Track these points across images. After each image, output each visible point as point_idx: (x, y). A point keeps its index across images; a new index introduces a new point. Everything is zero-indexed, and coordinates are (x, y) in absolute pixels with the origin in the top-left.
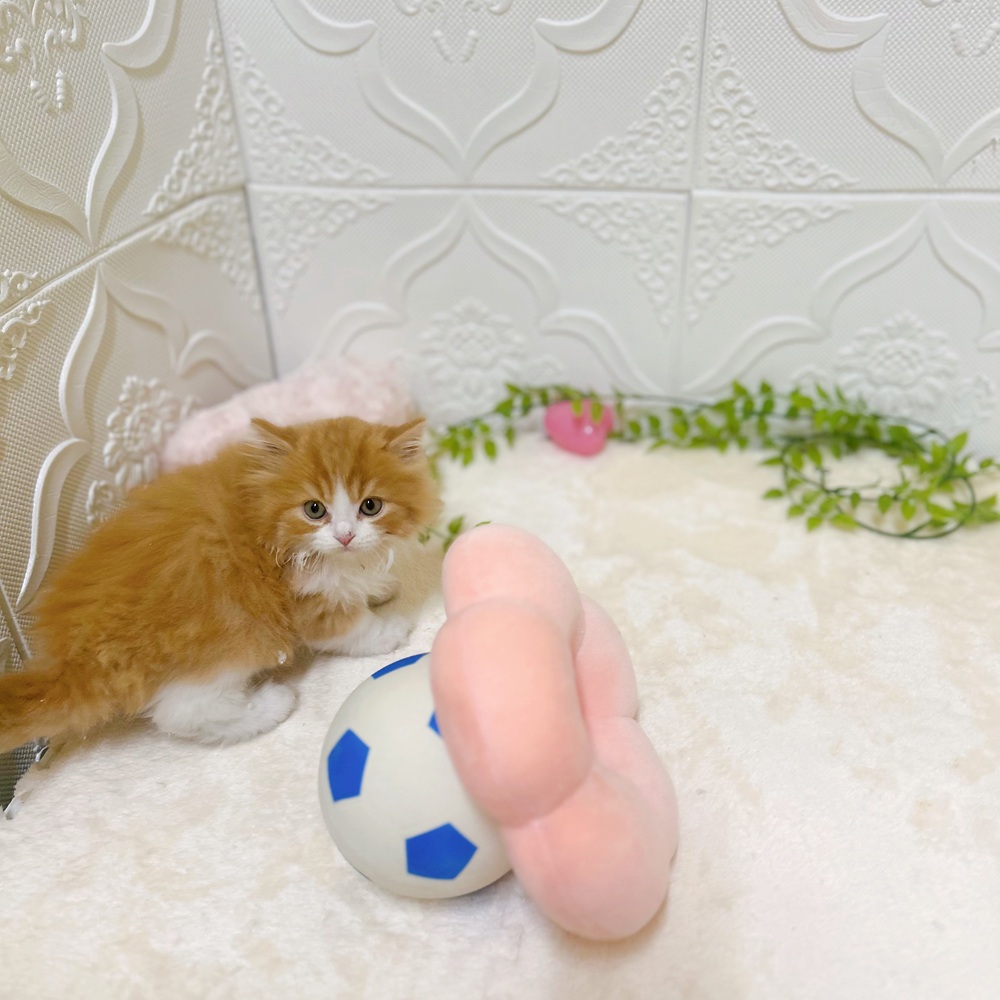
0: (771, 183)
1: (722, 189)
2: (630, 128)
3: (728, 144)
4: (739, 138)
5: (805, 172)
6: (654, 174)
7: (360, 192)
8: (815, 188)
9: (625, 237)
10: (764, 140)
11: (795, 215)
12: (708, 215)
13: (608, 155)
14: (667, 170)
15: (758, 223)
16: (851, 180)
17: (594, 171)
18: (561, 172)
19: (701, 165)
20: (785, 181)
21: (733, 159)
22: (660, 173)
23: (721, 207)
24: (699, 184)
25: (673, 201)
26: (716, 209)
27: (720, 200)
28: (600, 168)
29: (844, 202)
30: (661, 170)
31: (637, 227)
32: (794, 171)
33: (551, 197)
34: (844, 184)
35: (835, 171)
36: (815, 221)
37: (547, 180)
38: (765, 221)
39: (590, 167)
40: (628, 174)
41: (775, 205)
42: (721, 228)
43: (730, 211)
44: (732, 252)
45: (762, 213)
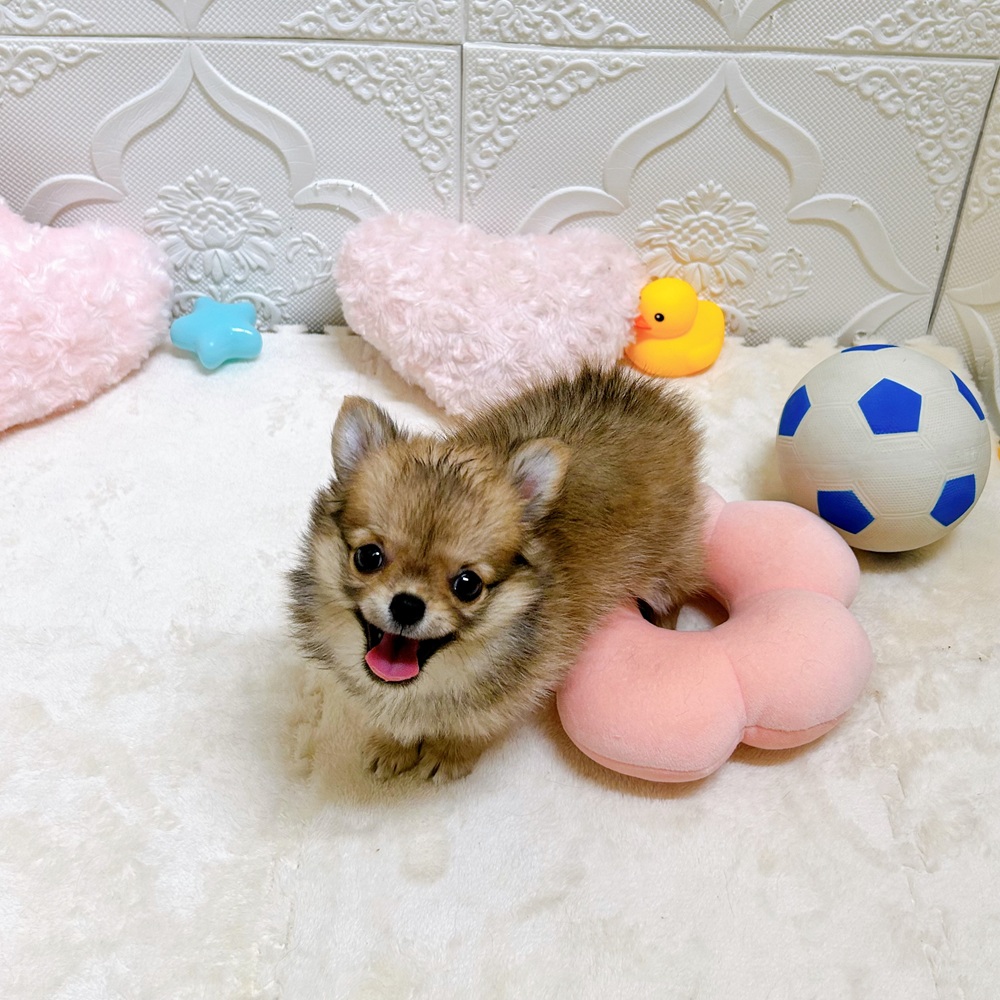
1: (496, 41)
5: (588, 24)
6: (418, 24)
7: (55, 41)
8: (600, 43)
9: (388, 96)
11: (581, 72)
12: (483, 71)
15: (539, 81)
16: (639, 34)
17: (342, 20)
18: (308, 18)
19: (471, 13)
20: (566, 34)
21: (508, 8)
22: (425, 22)
23: (497, 61)
24: (470, 34)
25: (442, 54)
26: (492, 64)
27: (495, 53)
28: (353, 15)
29: (635, 59)
30: (425, 19)
31: (403, 85)
32: (576, 23)
33: (297, 48)
34: (633, 39)
35: (622, 24)
36: (602, 79)
37: (291, 29)
38: (548, 79)
39: (340, 15)
40: (388, 21)
41: (557, 60)
42: (499, 85)
43: (508, 65)
44: (514, 113)
45: (543, 69)
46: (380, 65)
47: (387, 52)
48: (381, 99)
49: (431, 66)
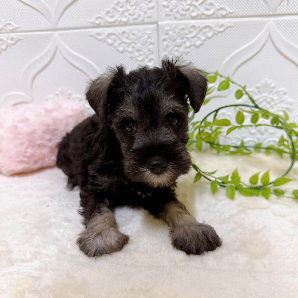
0: (194, 14)
1: (172, 19)
5: (209, 7)
6: (140, 15)
7: (6, 35)
8: (214, 16)
9: (130, 49)
11: (207, 30)
12: (166, 33)
13: (118, 8)
14: (146, 13)
15: (190, 36)
16: (231, 11)
17: (112, 17)
18: (98, 18)
19: (161, 9)
20: (200, 13)
21: (175, 4)
22: (143, 15)
23: (172, 29)
24: (161, 18)
25: (150, 28)
26: (170, 30)
27: (171, 25)
28: (115, 14)
29: (229, 22)
30: (143, 13)
31: (135, 43)
32: (204, 8)
33: (94, 31)
34: (228, 13)
35: (223, 6)
36: (216, 33)
37: (92, 23)
38: (194, 34)
39: (110, 15)
40: (128, 16)
41: (197, 25)
42: (173, 40)
43: (177, 30)
44: (180, 52)
45: (191, 30)
46: (126, 35)
47: (129, 30)
48: (127, 51)
49: (146, 34)
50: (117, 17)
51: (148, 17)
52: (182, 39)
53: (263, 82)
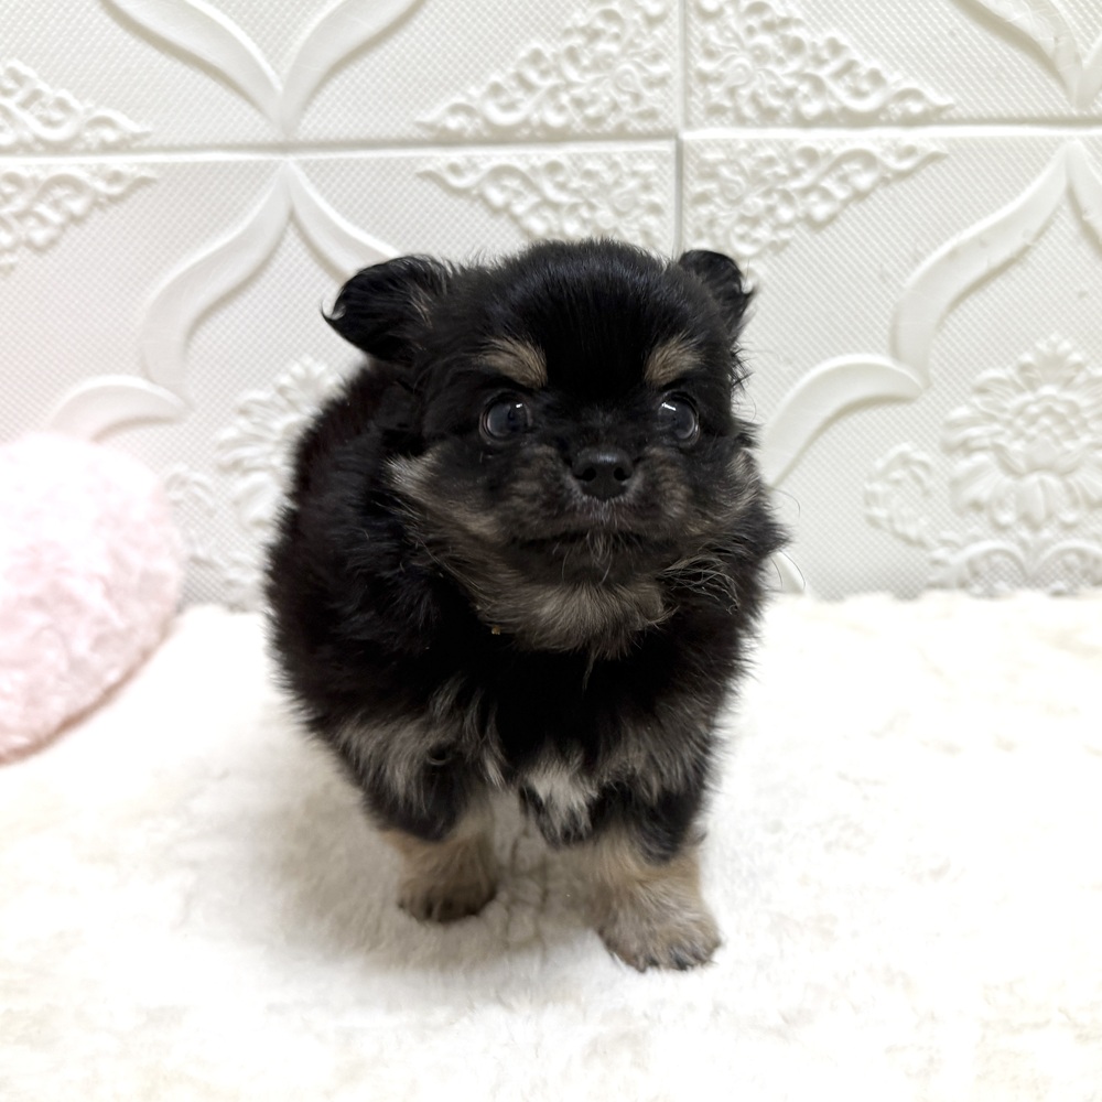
0: (813, 108)
1: (730, 124)
2: (569, 24)
3: (734, 45)
4: (751, 31)
5: (865, 87)
6: (615, 107)
7: (93, 161)
8: (884, 116)
10: (794, 32)
11: (856, 166)
12: (711, 174)
13: (532, 75)
14: (637, 98)
15: (795, 185)
16: (941, 102)
17: (510, 107)
18: (456, 109)
19: (692, 84)
20: (834, 105)
21: (745, 68)
22: (625, 103)
23: (732, 157)
24: (692, 119)
25: (650, 155)
26: (723, 162)
27: (728, 143)
28: (521, 101)
29: (934, 140)
30: (626, 98)
31: (592, 207)
33: (439, 158)
34: (931, 108)
35: (916, 85)
36: (889, 175)
37: (430, 127)
38: (807, 178)
39: (504, 100)
40: (571, 109)
41: (821, 148)
42: (734, 198)
43: (747, 163)
44: (755, 241)
45: (800, 164)
46: (560, 178)
47: (570, 157)
49: (634, 174)
50: (529, 108)
51: (642, 116)
52: (767, 194)
53: (1042, 346)
